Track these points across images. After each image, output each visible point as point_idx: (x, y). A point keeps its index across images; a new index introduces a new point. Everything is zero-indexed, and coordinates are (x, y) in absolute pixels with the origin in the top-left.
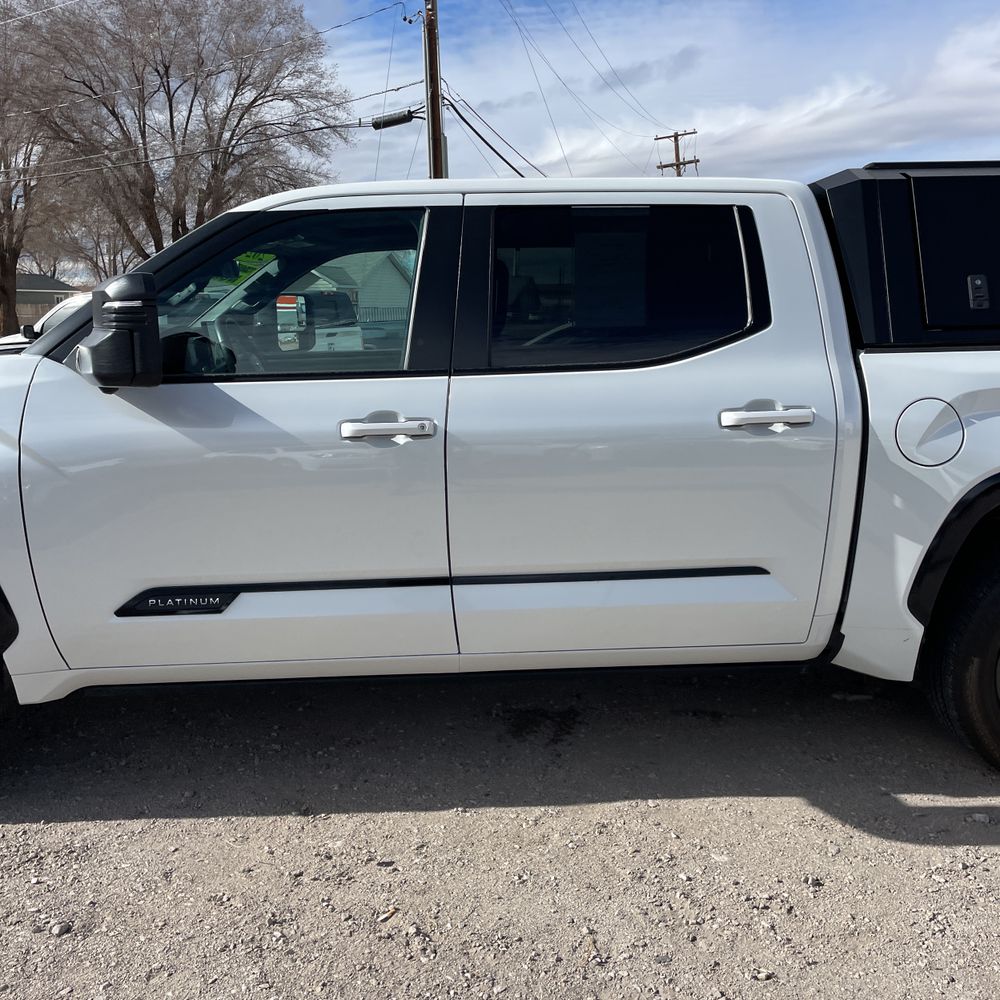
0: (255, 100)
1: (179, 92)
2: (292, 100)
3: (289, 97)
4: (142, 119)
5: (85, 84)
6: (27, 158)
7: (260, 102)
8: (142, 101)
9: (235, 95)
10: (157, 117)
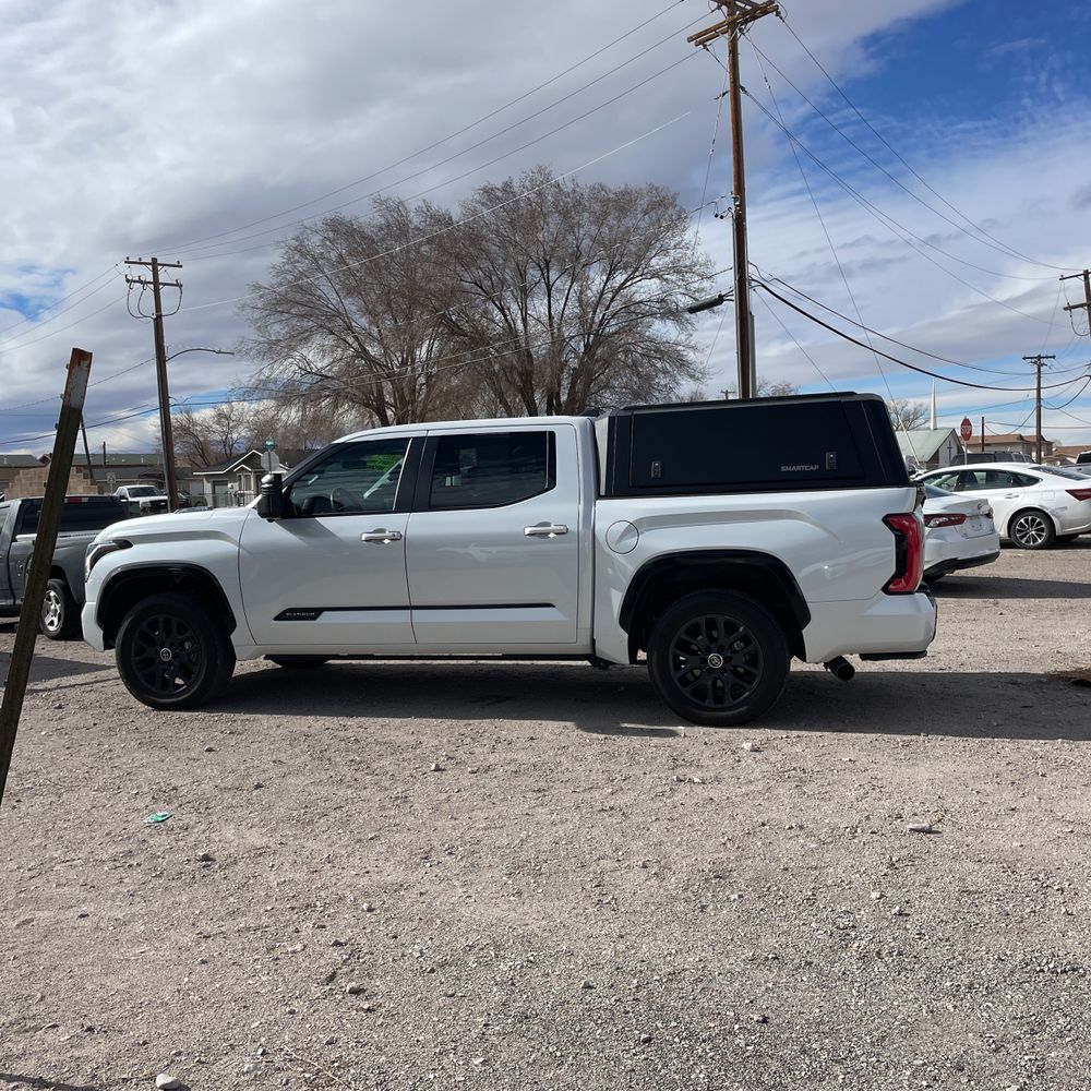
0: (626, 281)
1: (558, 282)
2: (660, 277)
3: (656, 275)
4: (524, 309)
5: (475, 283)
6: (429, 351)
7: (629, 283)
8: (525, 293)
9: (608, 280)
10: (538, 307)
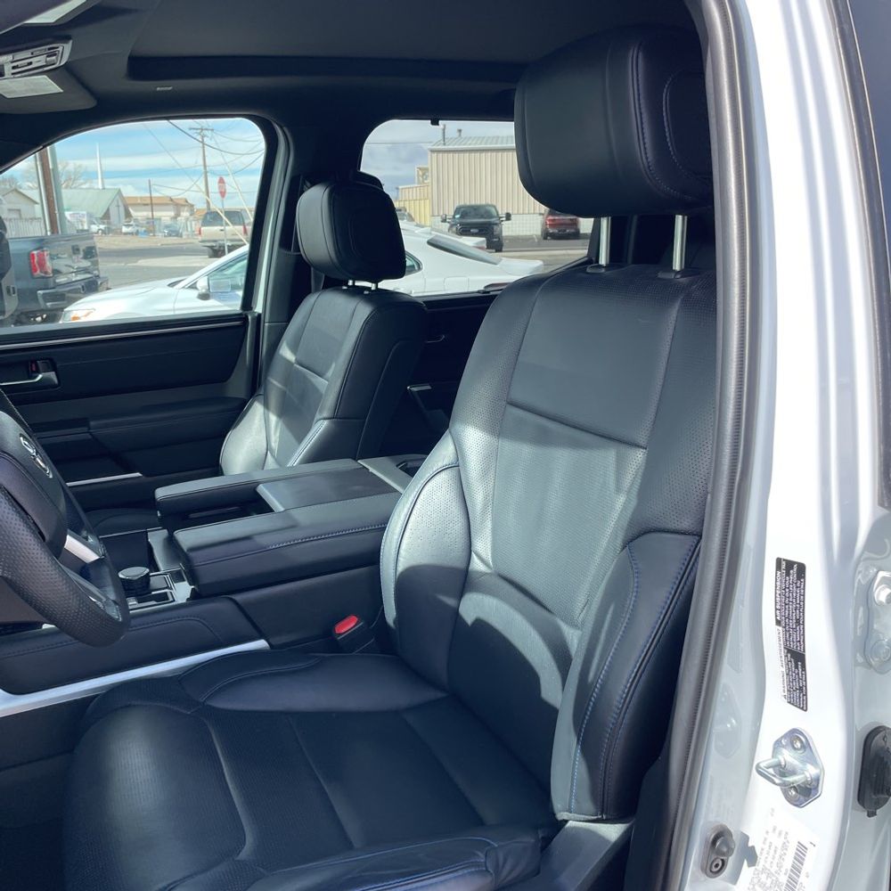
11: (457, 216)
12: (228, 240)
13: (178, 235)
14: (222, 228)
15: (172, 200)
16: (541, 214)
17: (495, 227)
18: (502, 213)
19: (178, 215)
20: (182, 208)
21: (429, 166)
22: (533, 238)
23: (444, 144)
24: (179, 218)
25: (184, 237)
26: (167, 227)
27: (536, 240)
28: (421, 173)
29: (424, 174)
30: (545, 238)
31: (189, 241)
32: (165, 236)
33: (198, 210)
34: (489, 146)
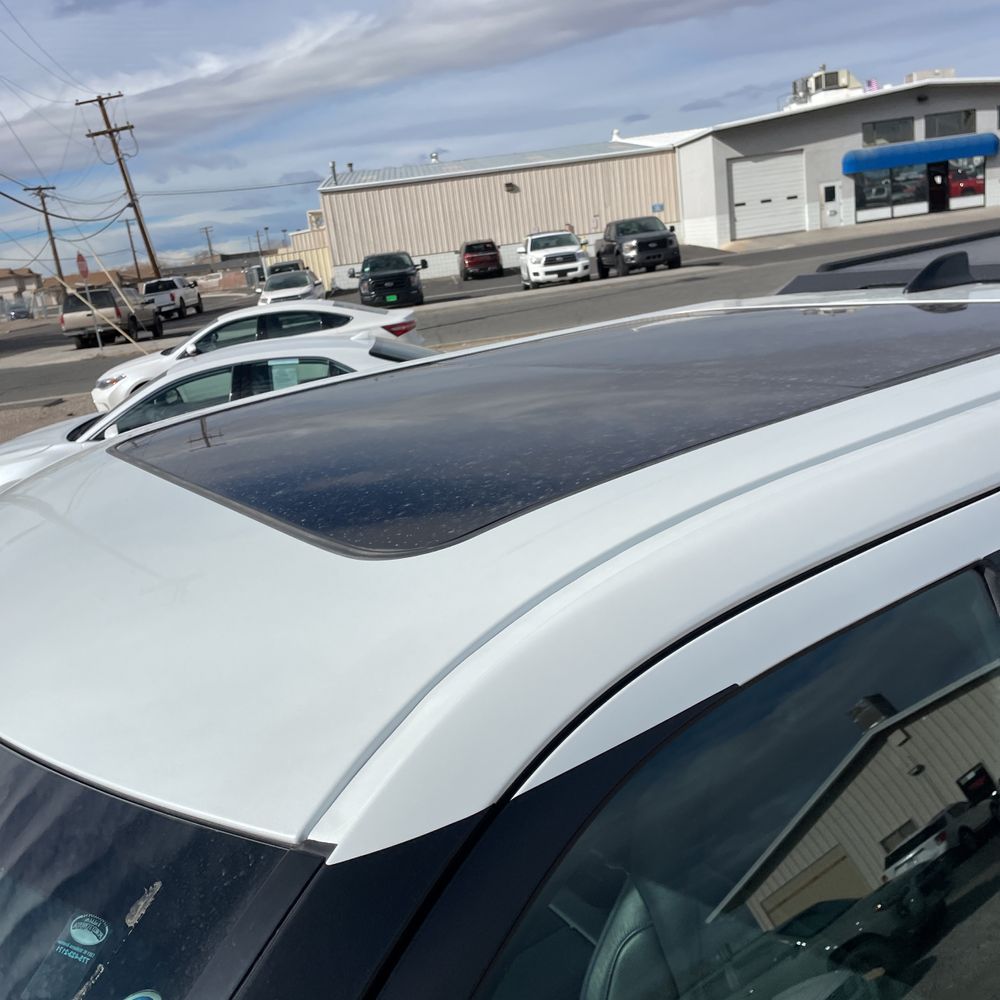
11: (367, 269)
12: (98, 325)
13: (28, 315)
14: (90, 312)
15: (11, 272)
16: (456, 252)
17: (412, 278)
18: (417, 261)
19: (21, 290)
20: (27, 281)
21: (322, 210)
22: (452, 281)
23: (336, 184)
24: (24, 294)
25: (36, 317)
26: (13, 308)
27: (456, 283)
28: (313, 219)
29: (317, 220)
30: (466, 279)
31: (43, 322)
32: (12, 319)
33: (46, 280)
34: (386, 181)
